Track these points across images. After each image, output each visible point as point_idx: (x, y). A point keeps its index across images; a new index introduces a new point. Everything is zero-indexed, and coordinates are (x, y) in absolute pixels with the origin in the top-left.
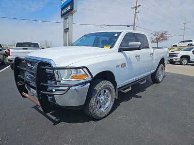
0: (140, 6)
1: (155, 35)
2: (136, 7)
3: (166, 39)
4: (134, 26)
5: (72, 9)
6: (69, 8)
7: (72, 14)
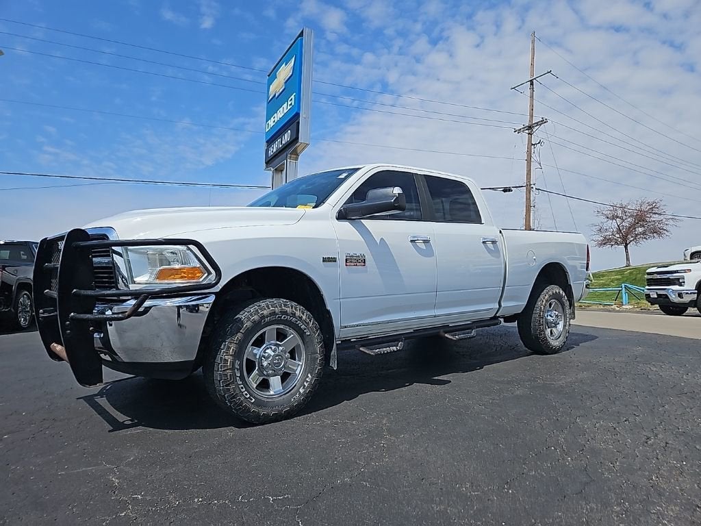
0: (543, 122)
1: (614, 217)
2: (530, 128)
3: (657, 231)
4: (529, 187)
5: (295, 140)
6: (287, 137)
7: (296, 154)
